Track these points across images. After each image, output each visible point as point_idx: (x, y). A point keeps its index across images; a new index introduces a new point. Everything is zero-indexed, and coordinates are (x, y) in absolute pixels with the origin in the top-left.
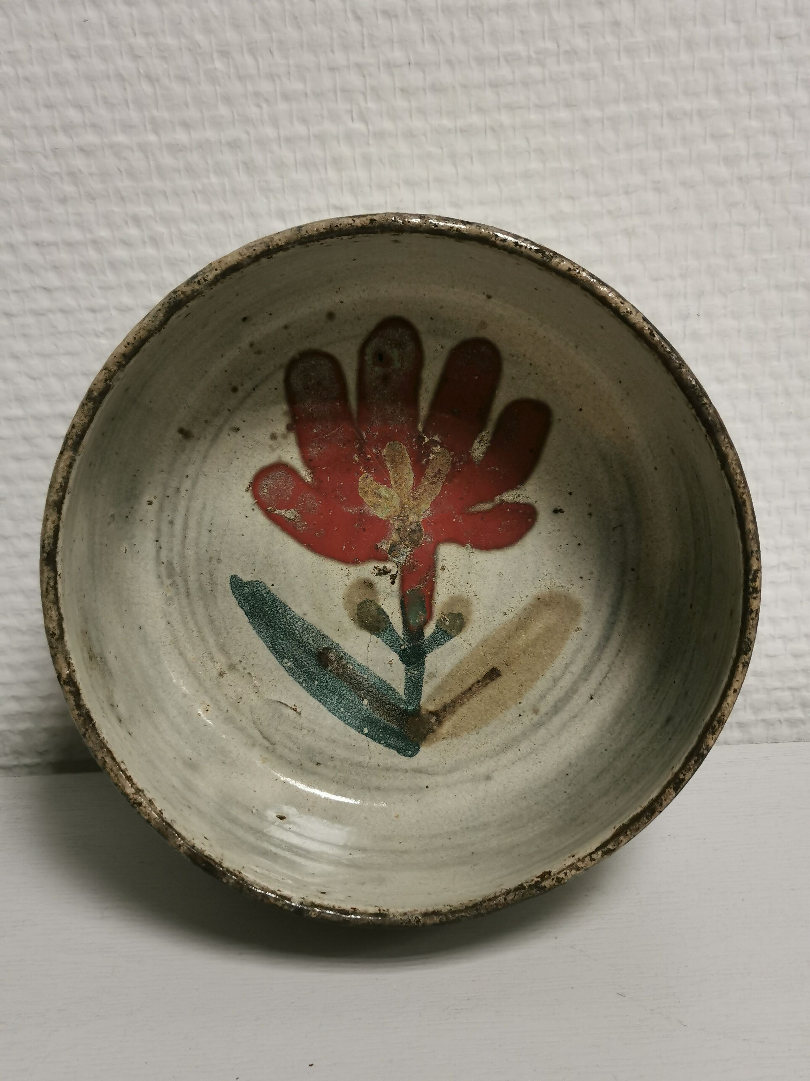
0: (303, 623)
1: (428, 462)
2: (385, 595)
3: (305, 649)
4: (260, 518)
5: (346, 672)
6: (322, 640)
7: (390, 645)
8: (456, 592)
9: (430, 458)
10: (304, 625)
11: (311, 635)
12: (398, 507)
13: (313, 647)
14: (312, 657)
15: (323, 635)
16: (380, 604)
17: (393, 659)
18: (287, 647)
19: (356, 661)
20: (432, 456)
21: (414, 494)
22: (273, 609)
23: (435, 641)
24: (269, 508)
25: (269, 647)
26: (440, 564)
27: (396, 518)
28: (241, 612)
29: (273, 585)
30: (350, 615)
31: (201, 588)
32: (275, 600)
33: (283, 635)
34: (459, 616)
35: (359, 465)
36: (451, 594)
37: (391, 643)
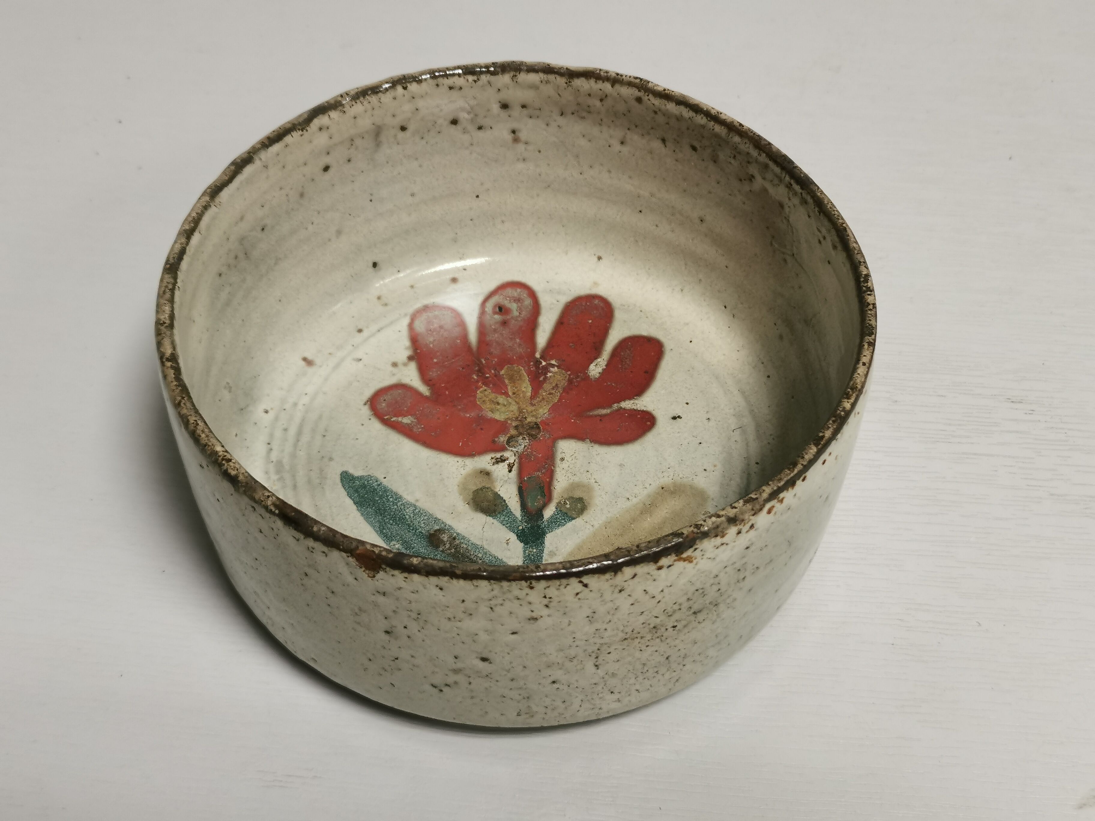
0: (414, 509)
1: (546, 378)
2: (502, 482)
3: (416, 531)
4: (377, 425)
5: (459, 552)
6: (434, 523)
7: (507, 525)
8: (576, 479)
9: (547, 375)
10: (415, 510)
11: (422, 518)
12: (515, 411)
13: (424, 529)
14: (423, 539)
15: (435, 518)
16: (497, 490)
17: (510, 539)
18: (396, 530)
19: (470, 540)
20: (549, 375)
21: (532, 402)
22: (384, 498)
23: (554, 522)
24: (386, 418)
25: (377, 532)
26: (559, 456)
27: (514, 419)
28: (349, 502)
29: (385, 478)
30: (465, 500)
31: (309, 481)
32: (386, 490)
33: (393, 520)
34: (580, 500)
35: (477, 381)
36: (571, 481)
37: (507, 524)
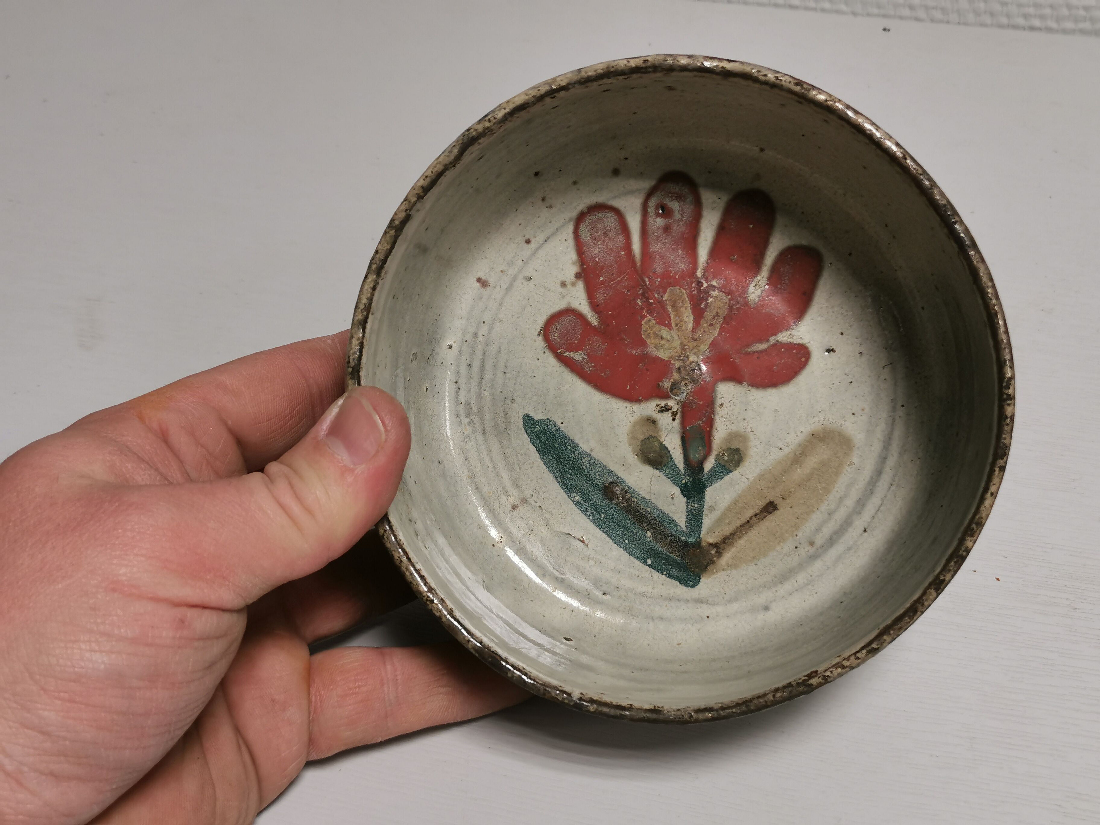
0: (590, 459)
1: (706, 305)
2: (666, 431)
3: (592, 482)
4: (551, 360)
5: (630, 505)
6: (608, 475)
7: (672, 479)
8: (734, 428)
9: (708, 301)
10: (590, 460)
11: (597, 470)
12: (678, 348)
13: (600, 481)
14: (598, 491)
15: (608, 470)
16: (662, 440)
17: (674, 493)
18: (575, 481)
19: (639, 494)
20: (710, 300)
21: (694, 336)
22: (562, 445)
23: (714, 475)
24: (559, 351)
25: (558, 482)
26: (719, 402)
27: (677, 358)
28: (532, 449)
29: (562, 423)
30: (634, 451)
31: (496, 426)
32: (564, 437)
33: (572, 470)
34: (737, 451)
35: (642, 309)
36: (729, 431)
37: (672, 477)
